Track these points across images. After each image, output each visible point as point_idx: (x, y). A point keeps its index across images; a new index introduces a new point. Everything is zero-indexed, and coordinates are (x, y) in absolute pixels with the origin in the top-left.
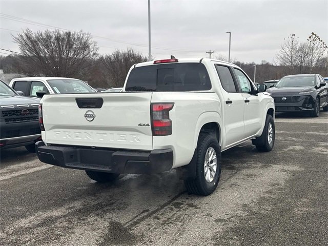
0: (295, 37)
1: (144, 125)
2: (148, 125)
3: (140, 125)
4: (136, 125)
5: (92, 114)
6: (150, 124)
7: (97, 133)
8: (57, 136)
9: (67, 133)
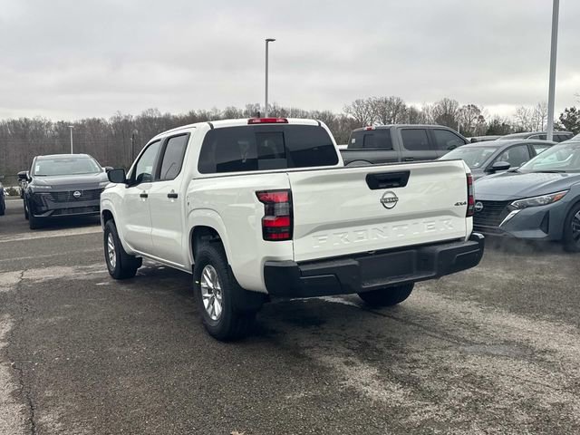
1: (461, 204)
2: (465, 203)
3: (457, 204)
5: (393, 196)
7: (394, 226)
8: (320, 244)
9: (341, 235)
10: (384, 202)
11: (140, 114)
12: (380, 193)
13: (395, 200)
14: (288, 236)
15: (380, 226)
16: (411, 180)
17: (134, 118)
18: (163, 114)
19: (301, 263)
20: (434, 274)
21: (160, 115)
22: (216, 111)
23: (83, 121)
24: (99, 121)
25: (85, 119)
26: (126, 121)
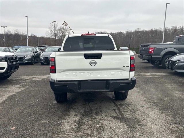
0: (56, 23)
1: (126, 66)
2: (128, 66)
3: (124, 66)
4: (122, 67)
5: (95, 62)
6: (129, 66)
7: (96, 72)
8: (66, 76)
9: (74, 73)
10: (91, 63)
11: (135, 30)
12: (89, 61)
13: (96, 63)
14: (55, 72)
15: (90, 72)
16: (103, 57)
17: (133, 31)
18: (142, 30)
19: (59, 81)
20: (109, 90)
21: (141, 30)
22: (160, 28)
23: (117, 32)
24: (122, 32)
25: (118, 32)
26: (130, 32)
